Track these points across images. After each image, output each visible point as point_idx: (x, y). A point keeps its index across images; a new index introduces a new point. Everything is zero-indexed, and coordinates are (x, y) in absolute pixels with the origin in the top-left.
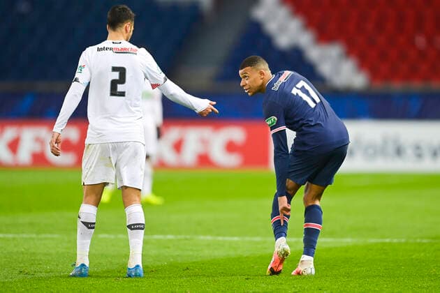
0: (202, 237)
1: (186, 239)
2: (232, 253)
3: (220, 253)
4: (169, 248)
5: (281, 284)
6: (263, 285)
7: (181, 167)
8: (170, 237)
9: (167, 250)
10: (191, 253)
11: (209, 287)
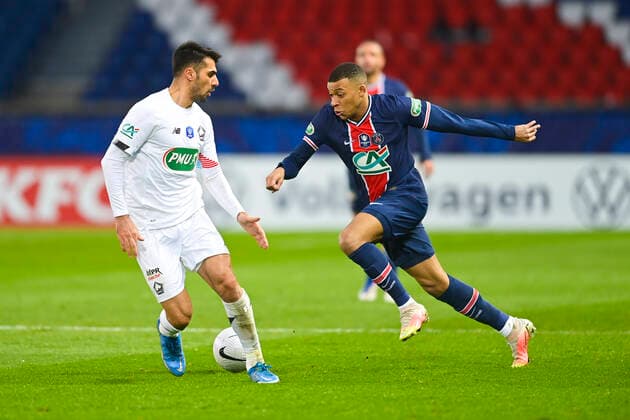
0: (67, 328)
1: (44, 330)
2: (111, 351)
3: (93, 351)
4: (18, 343)
5: (184, 395)
6: (157, 397)
7: (35, 225)
8: (20, 327)
9: (17, 347)
10: (50, 351)
11: (77, 401)
